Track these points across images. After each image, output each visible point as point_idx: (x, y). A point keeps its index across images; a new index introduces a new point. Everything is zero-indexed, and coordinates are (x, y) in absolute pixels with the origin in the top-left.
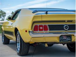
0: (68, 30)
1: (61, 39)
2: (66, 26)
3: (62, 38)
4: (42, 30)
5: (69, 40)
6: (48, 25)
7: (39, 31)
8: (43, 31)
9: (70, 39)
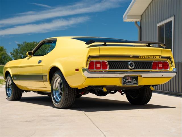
0: (134, 69)
1: (124, 81)
2: (131, 64)
3: (126, 80)
4: (99, 68)
5: (134, 83)
6: (108, 62)
7: (95, 70)
8: (101, 70)
9: (136, 82)
